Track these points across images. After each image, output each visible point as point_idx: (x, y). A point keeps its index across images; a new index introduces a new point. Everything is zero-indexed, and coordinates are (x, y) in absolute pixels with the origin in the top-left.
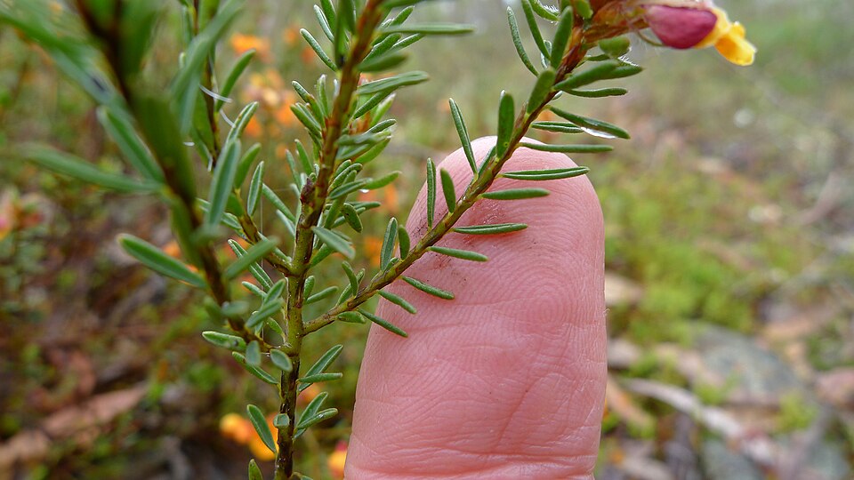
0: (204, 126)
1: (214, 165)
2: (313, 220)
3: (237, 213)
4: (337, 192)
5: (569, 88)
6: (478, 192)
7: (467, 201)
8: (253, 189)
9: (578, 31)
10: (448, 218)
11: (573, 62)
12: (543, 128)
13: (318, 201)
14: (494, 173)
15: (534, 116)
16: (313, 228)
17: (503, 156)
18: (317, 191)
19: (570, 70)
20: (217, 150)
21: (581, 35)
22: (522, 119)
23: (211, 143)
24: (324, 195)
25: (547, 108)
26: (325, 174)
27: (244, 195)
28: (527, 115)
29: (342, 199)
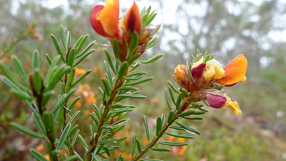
0: (62, 117)
1: (63, 129)
2: (92, 150)
3: (68, 145)
4: (101, 142)
5: (183, 116)
6: (149, 147)
7: (145, 150)
8: (75, 138)
9: (186, 98)
10: (138, 155)
11: (184, 108)
12: (174, 128)
13: (94, 144)
14: (155, 142)
15: (170, 124)
16: (92, 153)
17: (158, 136)
18: (94, 142)
19: (183, 110)
20: (65, 125)
21: (187, 100)
22: (166, 125)
23: (63, 122)
24: (96, 143)
25: (174, 122)
26: (97, 136)
27: (71, 140)
28: (167, 124)
29: (103, 144)
